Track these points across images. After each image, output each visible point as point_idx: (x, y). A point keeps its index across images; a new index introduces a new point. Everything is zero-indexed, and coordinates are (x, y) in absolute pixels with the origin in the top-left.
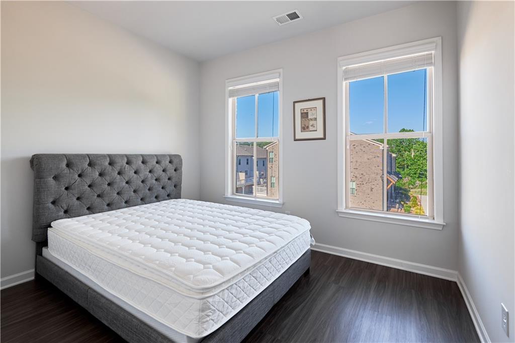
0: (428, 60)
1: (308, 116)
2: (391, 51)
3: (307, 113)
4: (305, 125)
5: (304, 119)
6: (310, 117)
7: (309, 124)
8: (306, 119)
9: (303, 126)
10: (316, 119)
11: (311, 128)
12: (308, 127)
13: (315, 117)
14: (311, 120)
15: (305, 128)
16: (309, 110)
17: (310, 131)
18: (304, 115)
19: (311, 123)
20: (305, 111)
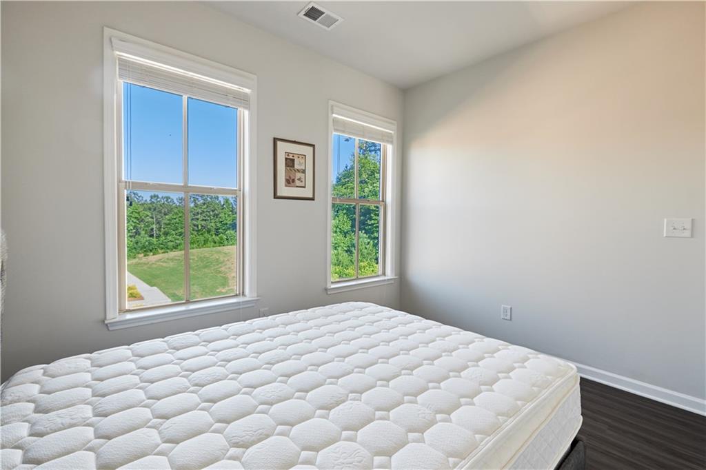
0: (388, 139)
1: (293, 166)
2: (367, 116)
3: (293, 160)
4: (290, 177)
5: (288, 168)
6: (296, 167)
7: (295, 177)
8: (292, 169)
9: (288, 178)
10: (304, 171)
11: (298, 183)
12: (293, 181)
13: (304, 168)
14: (298, 171)
15: (290, 182)
16: (296, 156)
17: (297, 187)
18: (290, 162)
19: (298, 175)
20: (291, 157)
